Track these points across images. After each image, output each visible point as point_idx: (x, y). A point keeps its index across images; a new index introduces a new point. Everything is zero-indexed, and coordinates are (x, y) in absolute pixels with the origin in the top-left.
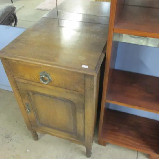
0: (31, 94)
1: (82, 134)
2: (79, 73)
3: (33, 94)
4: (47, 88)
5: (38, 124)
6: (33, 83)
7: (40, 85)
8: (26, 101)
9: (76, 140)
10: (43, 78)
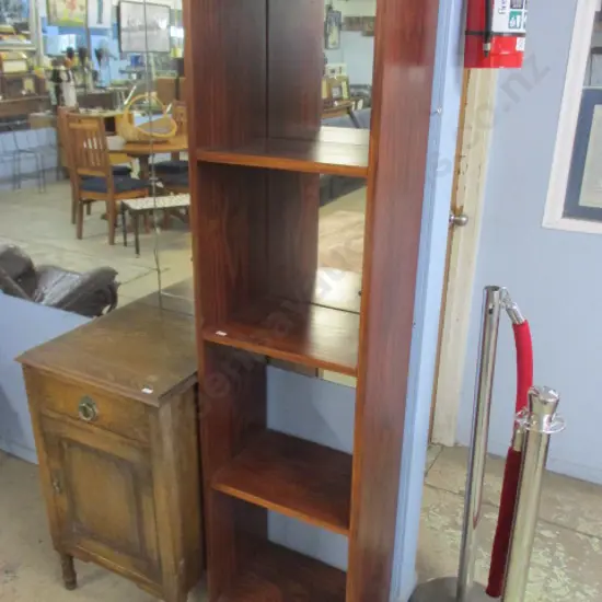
0: (65, 445)
1: (155, 558)
2: (136, 402)
3: (69, 446)
4: (91, 432)
5: (75, 530)
6: (69, 420)
7: (78, 423)
8: (55, 464)
9: (145, 578)
10: (84, 409)
